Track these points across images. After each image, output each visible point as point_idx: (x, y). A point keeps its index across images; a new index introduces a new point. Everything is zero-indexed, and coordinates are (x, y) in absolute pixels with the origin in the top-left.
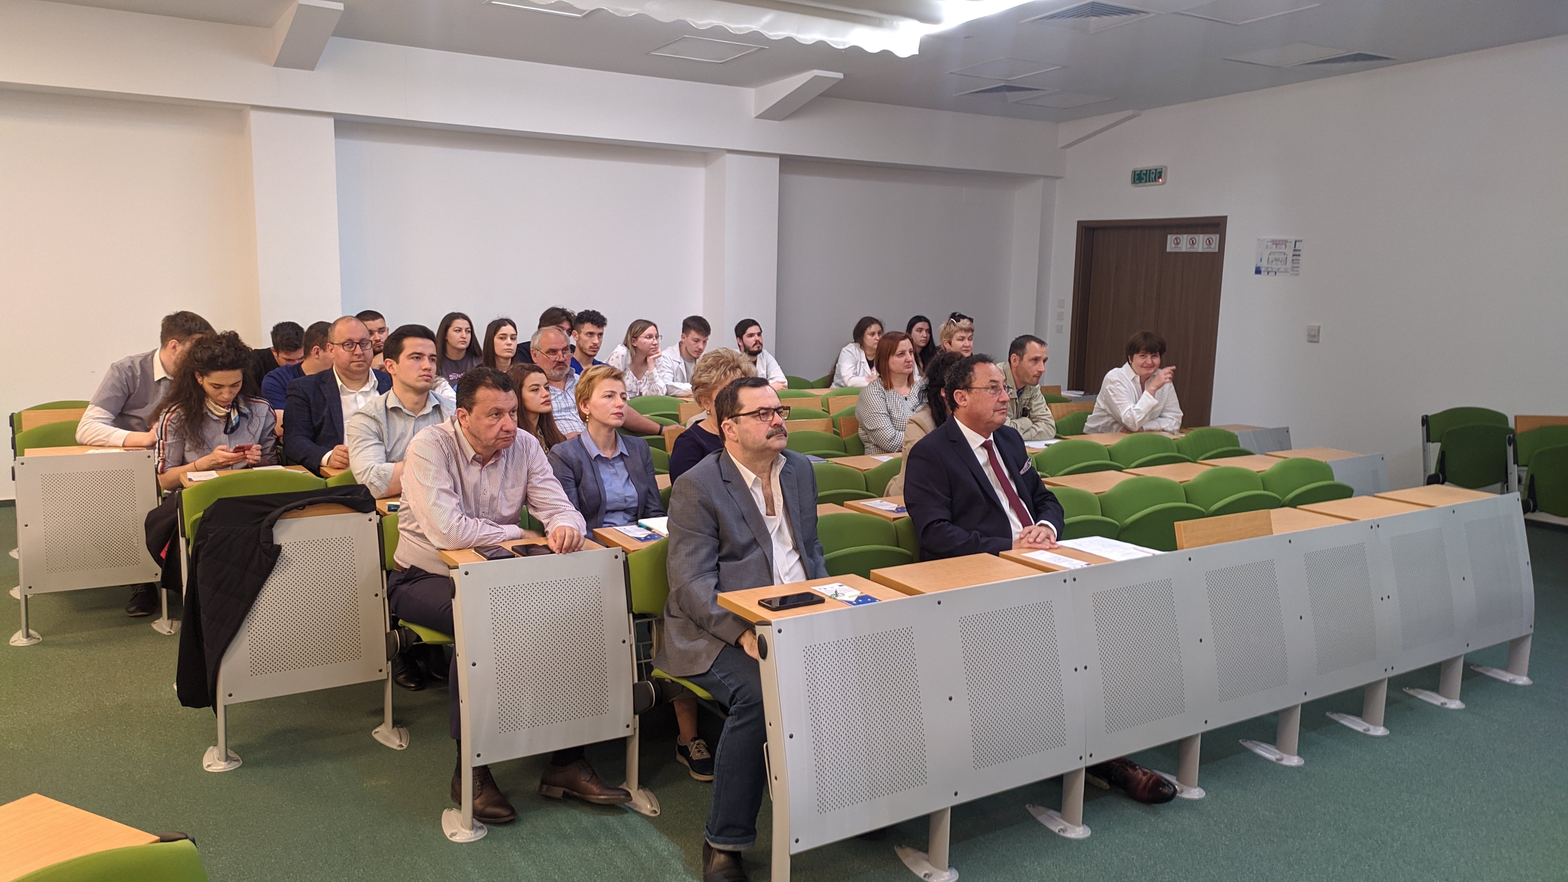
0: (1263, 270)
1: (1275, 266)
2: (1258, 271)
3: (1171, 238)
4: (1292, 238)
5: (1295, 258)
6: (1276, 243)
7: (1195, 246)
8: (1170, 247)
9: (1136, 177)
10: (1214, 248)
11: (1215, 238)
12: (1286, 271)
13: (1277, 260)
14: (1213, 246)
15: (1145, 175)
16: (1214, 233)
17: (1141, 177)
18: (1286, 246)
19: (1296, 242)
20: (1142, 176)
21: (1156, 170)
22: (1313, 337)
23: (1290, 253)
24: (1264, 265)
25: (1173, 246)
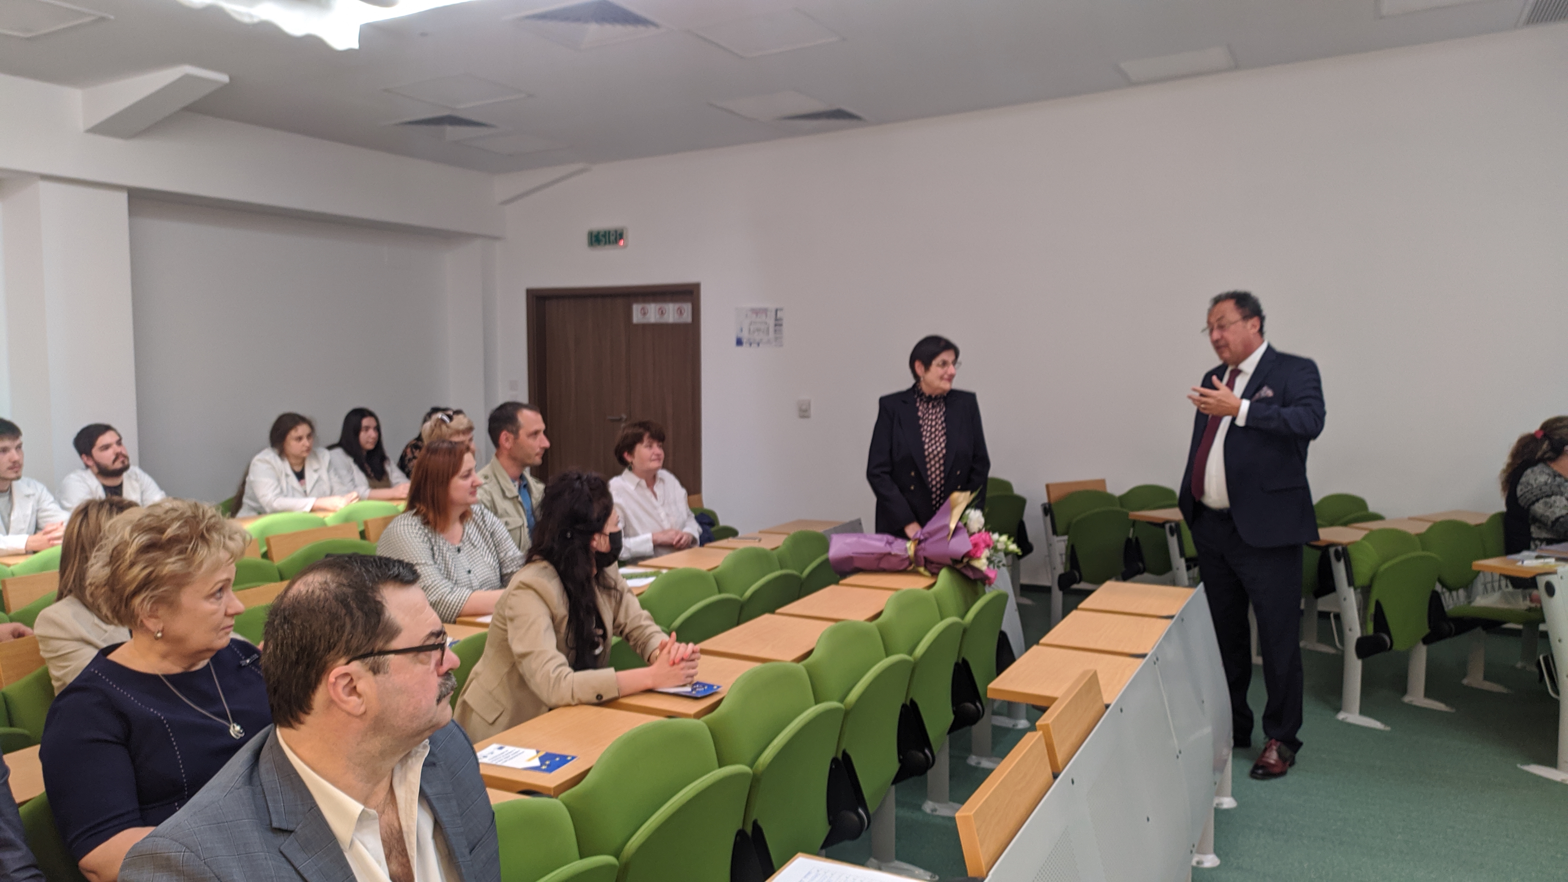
0: (744, 341)
1: (757, 337)
2: (739, 342)
3: (636, 308)
4: (772, 306)
5: (778, 328)
6: (756, 312)
7: (666, 316)
8: (637, 317)
9: (594, 239)
10: (687, 318)
11: (687, 307)
12: (769, 342)
13: (758, 330)
14: (685, 315)
15: (604, 236)
16: (684, 301)
17: (598, 239)
18: (766, 316)
19: (776, 311)
20: (601, 238)
21: (616, 232)
22: (804, 412)
23: (771, 322)
24: (745, 336)
25: (640, 316)
